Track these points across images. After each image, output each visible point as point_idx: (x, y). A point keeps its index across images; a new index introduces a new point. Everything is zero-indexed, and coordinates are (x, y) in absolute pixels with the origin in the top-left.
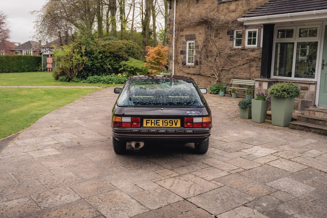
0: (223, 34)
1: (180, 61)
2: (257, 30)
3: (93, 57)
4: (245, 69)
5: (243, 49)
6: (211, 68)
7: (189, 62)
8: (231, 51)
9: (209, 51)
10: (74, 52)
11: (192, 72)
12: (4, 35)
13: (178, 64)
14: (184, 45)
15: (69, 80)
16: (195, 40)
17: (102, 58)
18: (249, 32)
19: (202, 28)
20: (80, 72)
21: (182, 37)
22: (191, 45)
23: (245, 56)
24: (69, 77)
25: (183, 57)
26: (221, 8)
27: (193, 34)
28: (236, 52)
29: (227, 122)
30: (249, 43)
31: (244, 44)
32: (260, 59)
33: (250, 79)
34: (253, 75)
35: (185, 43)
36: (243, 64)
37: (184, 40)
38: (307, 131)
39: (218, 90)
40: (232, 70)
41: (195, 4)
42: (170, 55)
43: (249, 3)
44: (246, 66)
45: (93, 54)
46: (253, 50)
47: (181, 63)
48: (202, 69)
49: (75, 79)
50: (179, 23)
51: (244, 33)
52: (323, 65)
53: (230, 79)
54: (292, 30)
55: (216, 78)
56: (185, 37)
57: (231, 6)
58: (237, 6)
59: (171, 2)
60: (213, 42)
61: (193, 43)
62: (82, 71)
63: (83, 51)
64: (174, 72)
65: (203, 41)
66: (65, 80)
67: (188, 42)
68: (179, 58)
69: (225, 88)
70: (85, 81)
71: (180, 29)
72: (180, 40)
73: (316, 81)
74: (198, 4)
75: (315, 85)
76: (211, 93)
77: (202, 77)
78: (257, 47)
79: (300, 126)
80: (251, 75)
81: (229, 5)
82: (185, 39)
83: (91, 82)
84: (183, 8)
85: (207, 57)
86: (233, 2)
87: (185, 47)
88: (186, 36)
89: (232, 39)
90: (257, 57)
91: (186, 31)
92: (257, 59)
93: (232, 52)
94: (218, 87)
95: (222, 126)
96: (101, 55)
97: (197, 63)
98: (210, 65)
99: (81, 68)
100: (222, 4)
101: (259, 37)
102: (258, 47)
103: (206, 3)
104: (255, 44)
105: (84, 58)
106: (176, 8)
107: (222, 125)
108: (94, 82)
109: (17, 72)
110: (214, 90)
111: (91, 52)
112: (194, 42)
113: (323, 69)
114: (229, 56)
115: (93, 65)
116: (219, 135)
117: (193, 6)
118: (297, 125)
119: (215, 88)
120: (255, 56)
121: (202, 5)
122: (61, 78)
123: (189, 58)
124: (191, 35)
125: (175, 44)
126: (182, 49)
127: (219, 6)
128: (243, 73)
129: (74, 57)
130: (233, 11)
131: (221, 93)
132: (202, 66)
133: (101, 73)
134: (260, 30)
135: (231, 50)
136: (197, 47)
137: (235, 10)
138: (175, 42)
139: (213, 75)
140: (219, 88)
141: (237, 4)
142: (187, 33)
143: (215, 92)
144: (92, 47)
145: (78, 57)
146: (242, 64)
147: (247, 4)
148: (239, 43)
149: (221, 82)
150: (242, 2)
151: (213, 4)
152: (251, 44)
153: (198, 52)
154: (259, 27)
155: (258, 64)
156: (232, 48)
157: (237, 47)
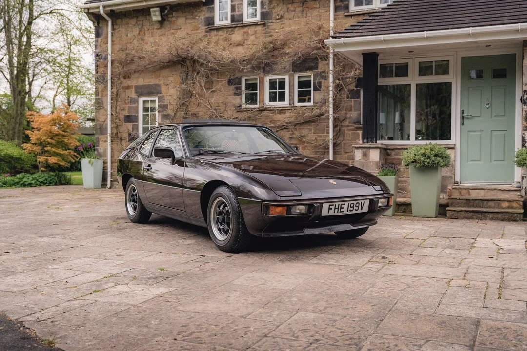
0: (221, 84)
1: (125, 135)
2: (287, 77)
5: (262, 110)
8: (239, 113)
9: (192, 114)
13: (119, 141)
14: (133, 105)
16: (158, 95)
18: (270, 80)
19: (174, 73)
21: (127, 90)
22: (150, 105)
23: (266, 121)
25: (132, 128)
26: (213, 37)
27: (154, 84)
28: (248, 115)
30: (273, 99)
31: (262, 101)
32: (295, 126)
35: (134, 101)
37: (133, 95)
38: (479, 219)
41: (155, 30)
42: (100, 124)
43: (269, 33)
46: (282, 111)
47: (128, 140)
51: (262, 81)
52: (463, 118)
54: (404, 65)
56: (136, 90)
57: (233, 35)
58: (245, 35)
59: (98, 24)
61: (154, 101)
64: (112, 157)
65: (178, 97)
67: (141, 100)
68: (121, 129)
71: (123, 75)
72: (123, 95)
73: (454, 143)
74: (163, 31)
75: (454, 150)
78: (288, 106)
79: (467, 211)
81: (230, 34)
82: (136, 92)
84: (127, 36)
86: (237, 29)
87: (136, 109)
88: (137, 87)
89: (238, 92)
90: (290, 123)
91: (138, 78)
92: (290, 126)
100: (215, 32)
101: (292, 88)
102: (290, 105)
103: (180, 29)
104: (284, 101)
106: (112, 36)
112: (156, 99)
113: (463, 124)
117: (152, 33)
118: (460, 211)
120: (287, 120)
121: (172, 31)
123: (145, 130)
124: (149, 86)
125: (111, 103)
126: (129, 112)
127: (208, 34)
130: (239, 45)
134: (291, 78)
135: (238, 111)
136: (163, 107)
137: (242, 43)
138: (112, 100)
141: (245, 32)
147: (266, 33)
148: (251, 99)
150: (255, 29)
151: (196, 32)
152: (275, 101)
153: (165, 117)
154: (291, 72)
155: (293, 134)
156: (239, 109)
157: (249, 106)
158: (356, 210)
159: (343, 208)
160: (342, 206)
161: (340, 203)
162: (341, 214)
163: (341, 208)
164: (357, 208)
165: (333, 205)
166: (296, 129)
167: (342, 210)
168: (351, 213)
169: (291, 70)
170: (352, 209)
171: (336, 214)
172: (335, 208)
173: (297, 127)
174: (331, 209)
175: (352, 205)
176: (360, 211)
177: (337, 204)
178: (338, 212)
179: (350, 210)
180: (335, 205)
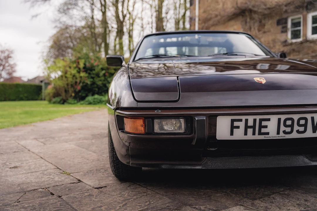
0: (270, 26)
3: (93, 74)
5: (305, 42)
8: (285, 47)
10: (70, 67)
12: (12, 69)
15: (63, 102)
17: (104, 75)
18: (312, 16)
19: (237, 22)
20: (77, 93)
24: (64, 98)
28: (293, 48)
30: (315, 32)
31: (305, 35)
45: (94, 70)
49: (71, 100)
50: (204, 21)
51: (305, 18)
62: (79, 91)
63: (82, 65)
66: (59, 103)
70: (82, 102)
83: (90, 103)
89: (284, 30)
93: (286, 49)
96: (104, 72)
99: (79, 88)
105: (83, 74)
106: (199, 4)
108: (93, 103)
109: (14, 100)
111: (92, 68)
115: (93, 83)
122: (54, 100)
129: (69, 73)
133: (103, 94)
144: (93, 62)
145: (74, 72)
156: (285, 43)
157: (294, 41)
158: (298, 132)
159: (266, 127)
160: (264, 123)
161: (258, 118)
162: (262, 137)
163: (261, 127)
164: (302, 129)
165: (241, 120)
167: (263, 130)
168: (288, 136)
170: (288, 129)
171: (250, 136)
172: (247, 127)
174: (238, 127)
175: (289, 123)
176: (309, 134)
177: (251, 119)
178: (254, 134)
179: (284, 132)
180: (247, 120)
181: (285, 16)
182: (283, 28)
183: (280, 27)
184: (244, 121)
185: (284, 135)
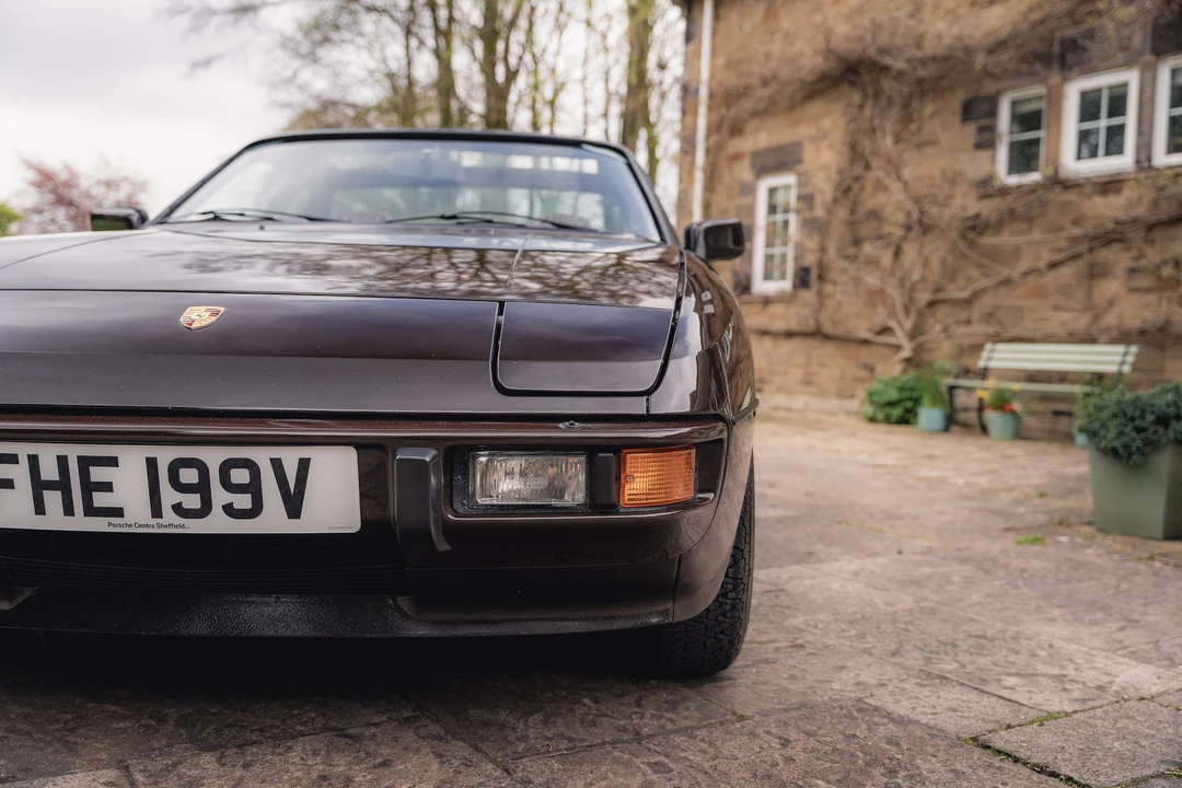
0: (940, 121)
2: (1132, 78)
4: (1064, 291)
5: (1053, 185)
6: (878, 295)
7: (768, 276)
8: (985, 201)
9: (868, 213)
11: (779, 325)
14: (745, 201)
16: (798, 168)
18: (1082, 92)
19: (833, 106)
21: (735, 164)
22: (780, 198)
23: (1061, 220)
27: (790, 143)
28: (1009, 206)
29: (1005, 552)
30: (1086, 150)
31: (1055, 161)
32: (1149, 230)
33: (1092, 340)
34: (1110, 319)
35: (749, 190)
36: (1053, 266)
37: (744, 172)
39: (909, 405)
40: (987, 302)
44: (1066, 272)
46: (1109, 185)
48: (830, 305)
50: (725, 98)
51: (1055, 99)
53: (977, 348)
55: (898, 348)
56: (752, 161)
60: (890, 161)
61: (787, 187)
65: (839, 170)
67: (764, 185)
69: (952, 388)
71: (728, 127)
72: (725, 177)
76: (873, 420)
77: (830, 348)
78: (1131, 168)
80: (1095, 319)
82: (754, 166)
84: (742, 29)
85: (857, 242)
87: (751, 210)
88: (755, 154)
89: (986, 142)
90: (1135, 221)
91: (758, 130)
92: (1133, 231)
93: (988, 208)
94: (913, 389)
95: (970, 582)
97: (803, 279)
98: (872, 280)
101: (1147, 109)
102: (1138, 162)
104: (1120, 151)
106: (712, 35)
107: (968, 570)
110: (891, 404)
112: (792, 179)
114: (973, 228)
116: (948, 666)
119: (893, 394)
120: (1122, 215)
123: (769, 258)
124: (779, 149)
125: (703, 196)
128: (1051, 314)
131: (930, 415)
132: (828, 288)
134: (1149, 75)
135: (982, 197)
136: (806, 199)
138: (703, 190)
139: (885, 330)
140: (915, 395)
142: (761, 138)
143: (897, 412)
146: (1041, 264)
148: (1024, 156)
149: (930, 365)
152: (1093, 154)
153: (810, 225)
154: (1149, 57)
155: (1141, 256)
156: (987, 189)
157: (1014, 180)
158: (229, 510)
159: (107, 487)
160: (98, 474)
161: (73, 452)
162: (100, 525)
163: (89, 488)
164: (243, 501)
165: (13, 459)
166: (1152, 243)
167: (100, 499)
168: (194, 527)
169: (1147, 50)
170: (192, 501)
171: (55, 519)
172: (39, 486)
173: (1157, 235)
174: (8, 484)
175: (189, 476)
176: (273, 520)
177: (48, 455)
178: (69, 510)
179: (178, 509)
180: (33, 461)
181: (989, 87)
182: (982, 130)
183: (971, 128)
184: (24, 461)
185: (179, 520)
